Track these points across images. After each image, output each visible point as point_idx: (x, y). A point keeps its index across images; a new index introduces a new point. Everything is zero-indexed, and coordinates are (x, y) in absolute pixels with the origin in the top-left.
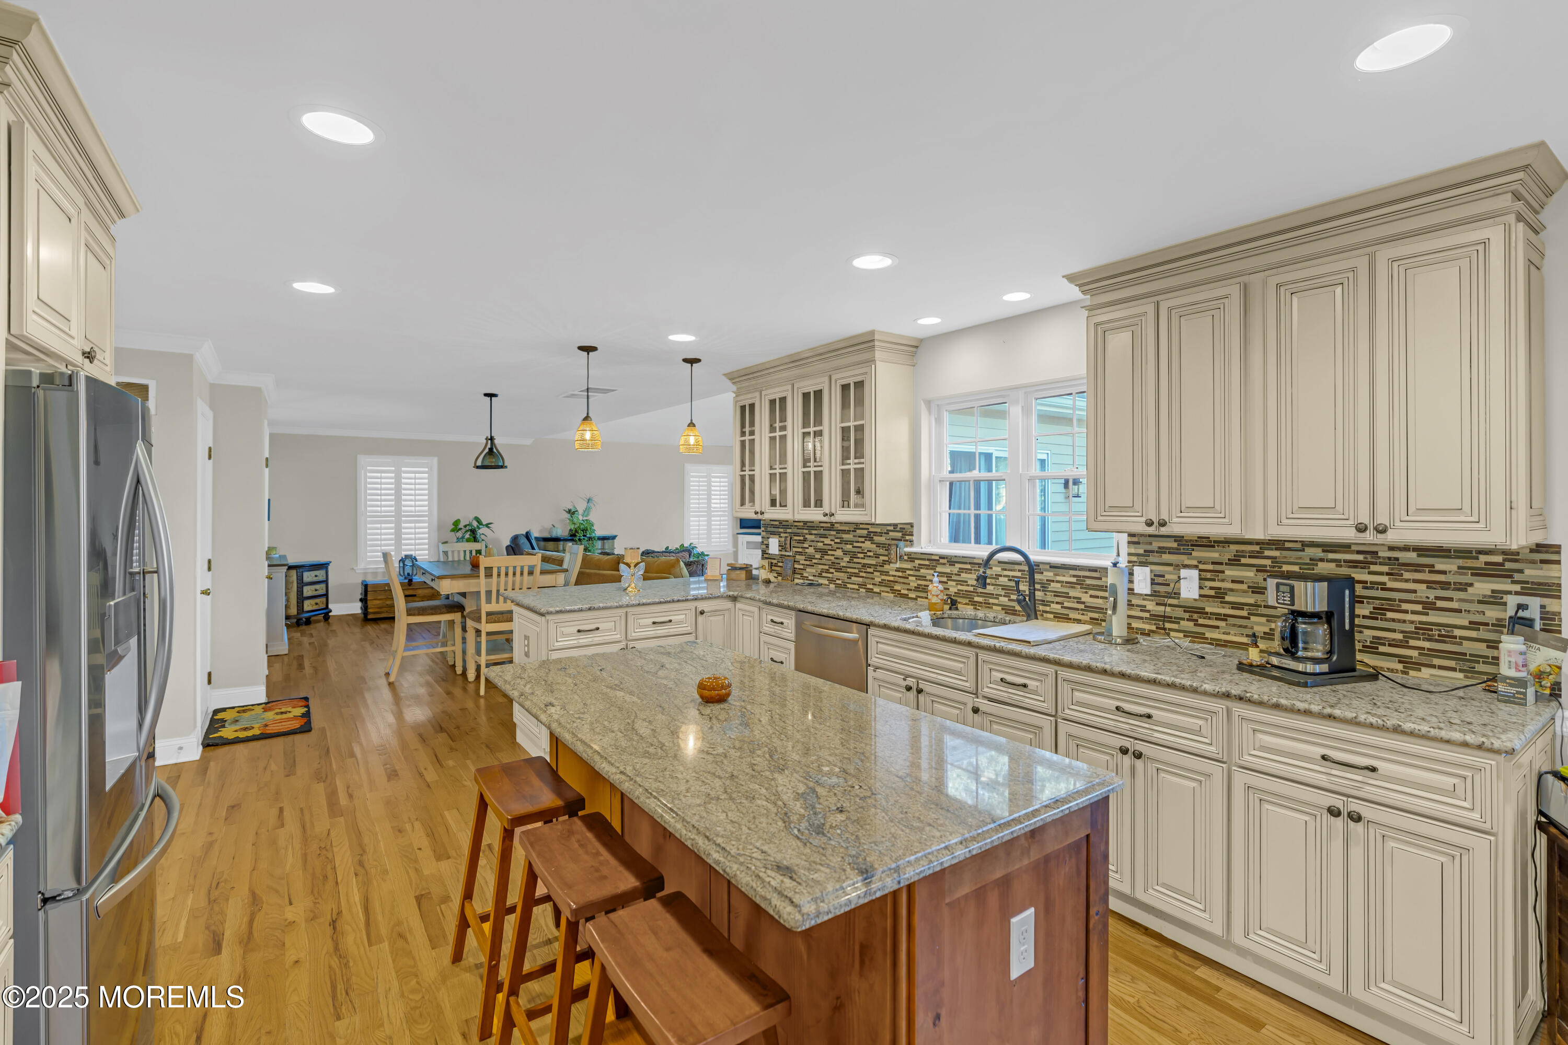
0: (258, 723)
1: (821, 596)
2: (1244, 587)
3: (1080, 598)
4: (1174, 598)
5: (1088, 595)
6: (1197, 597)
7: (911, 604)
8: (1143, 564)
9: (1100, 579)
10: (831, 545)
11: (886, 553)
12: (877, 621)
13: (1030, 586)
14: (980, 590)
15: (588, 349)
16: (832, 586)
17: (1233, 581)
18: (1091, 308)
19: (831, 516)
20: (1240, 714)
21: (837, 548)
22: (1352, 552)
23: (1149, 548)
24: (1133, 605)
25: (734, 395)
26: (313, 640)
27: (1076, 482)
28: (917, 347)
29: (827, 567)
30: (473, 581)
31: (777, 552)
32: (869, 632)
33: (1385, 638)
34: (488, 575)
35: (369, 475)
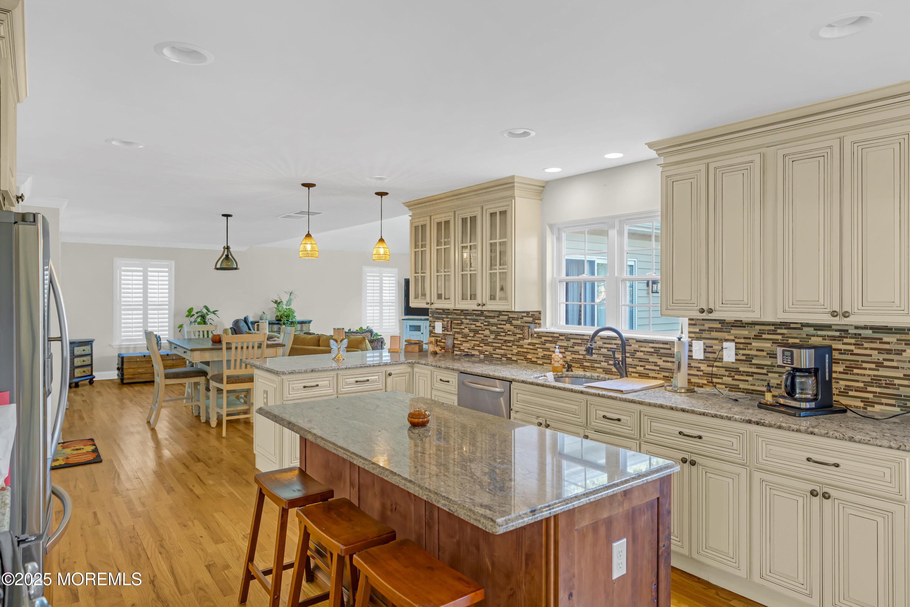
0: (61, 456)
1: (474, 362)
2: (764, 354)
3: (656, 363)
4: (719, 362)
5: (662, 360)
6: (734, 361)
7: (539, 368)
8: (698, 339)
9: (670, 349)
10: (481, 327)
11: (521, 332)
12: (517, 378)
13: (622, 354)
14: (588, 357)
15: (309, 186)
16: (482, 356)
17: (757, 350)
18: (664, 166)
19: (482, 306)
20: (757, 434)
21: (486, 329)
22: (833, 330)
23: (702, 328)
24: (692, 367)
25: (410, 218)
26: (84, 398)
27: (654, 282)
28: (544, 187)
29: (478, 343)
30: (215, 353)
31: (441, 332)
32: (512, 387)
33: (853, 386)
34: (229, 348)
35: (123, 273)
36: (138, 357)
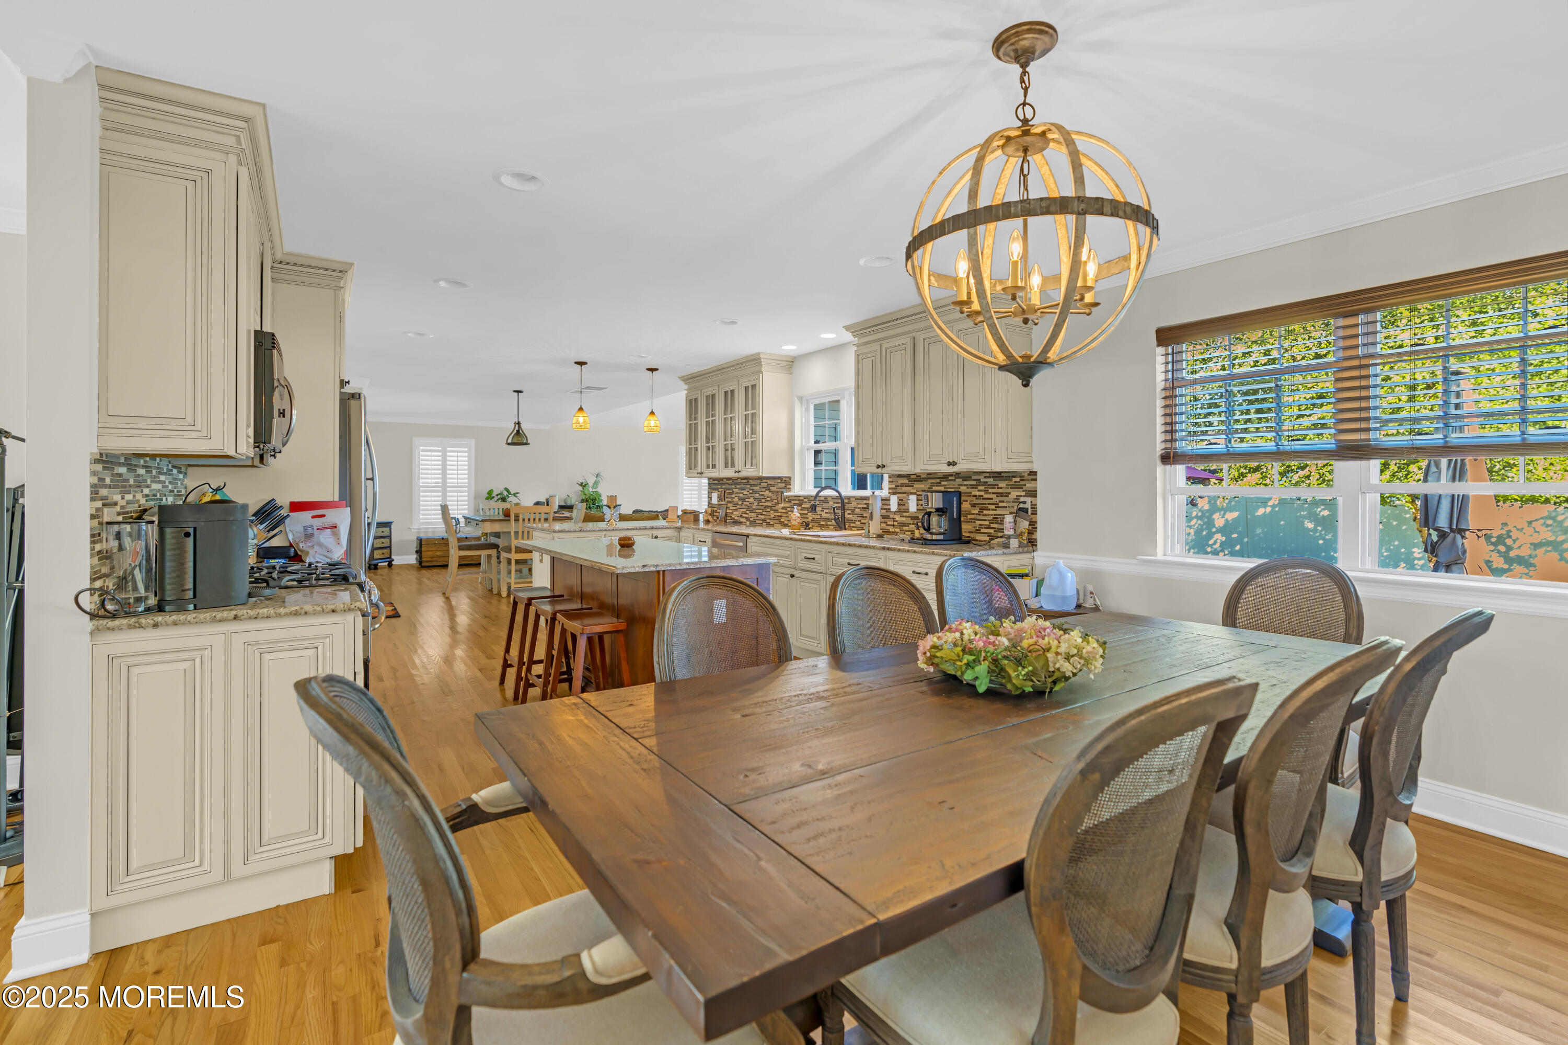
4: (906, 512)
6: (916, 511)
8: (894, 494)
10: (747, 494)
11: (777, 497)
12: (751, 532)
13: (842, 511)
14: (824, 516)
15: (581, 364)
18: (858, 345)
19: (739, 473)
21: (751, 497)
23: (897, 484)
24: (890, 518)
25: (686, 392)
28: (791, 362)
29: (745, 510)
30: (504, 524)
31: (717, 503)
32: (748, 540)
34: (517, 520)
35: (421, 453)
36: (436, 539)
